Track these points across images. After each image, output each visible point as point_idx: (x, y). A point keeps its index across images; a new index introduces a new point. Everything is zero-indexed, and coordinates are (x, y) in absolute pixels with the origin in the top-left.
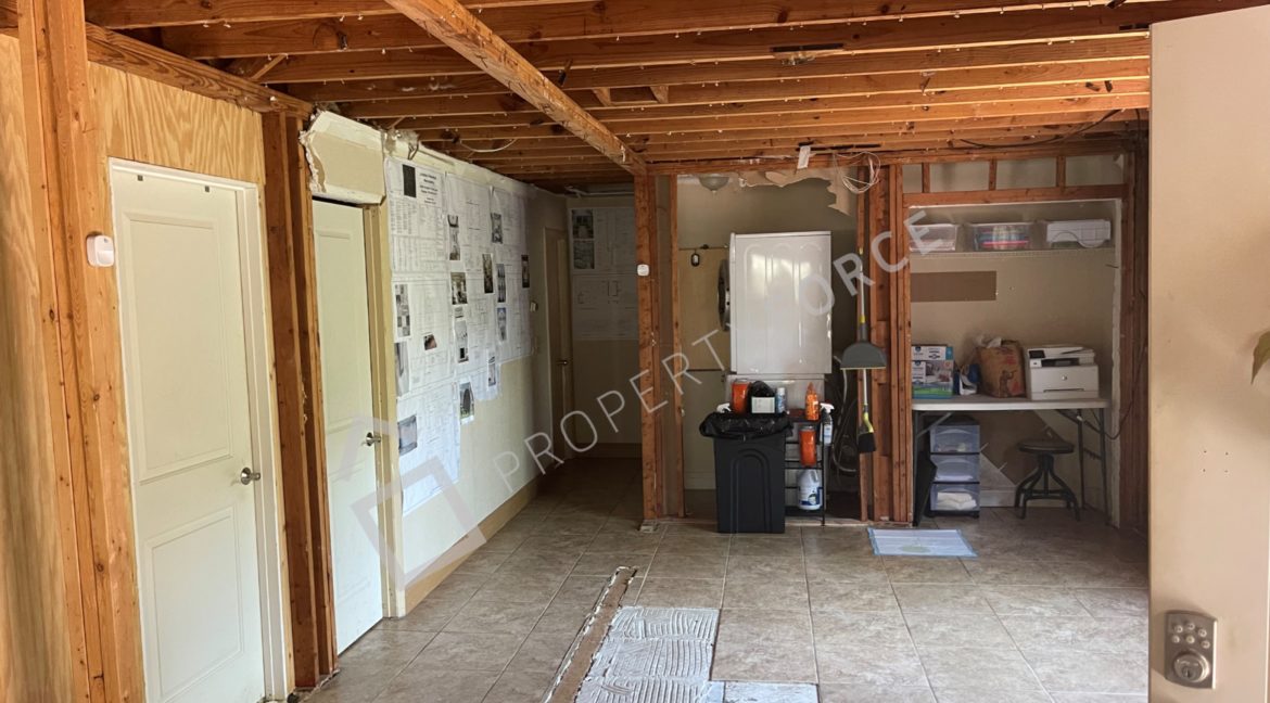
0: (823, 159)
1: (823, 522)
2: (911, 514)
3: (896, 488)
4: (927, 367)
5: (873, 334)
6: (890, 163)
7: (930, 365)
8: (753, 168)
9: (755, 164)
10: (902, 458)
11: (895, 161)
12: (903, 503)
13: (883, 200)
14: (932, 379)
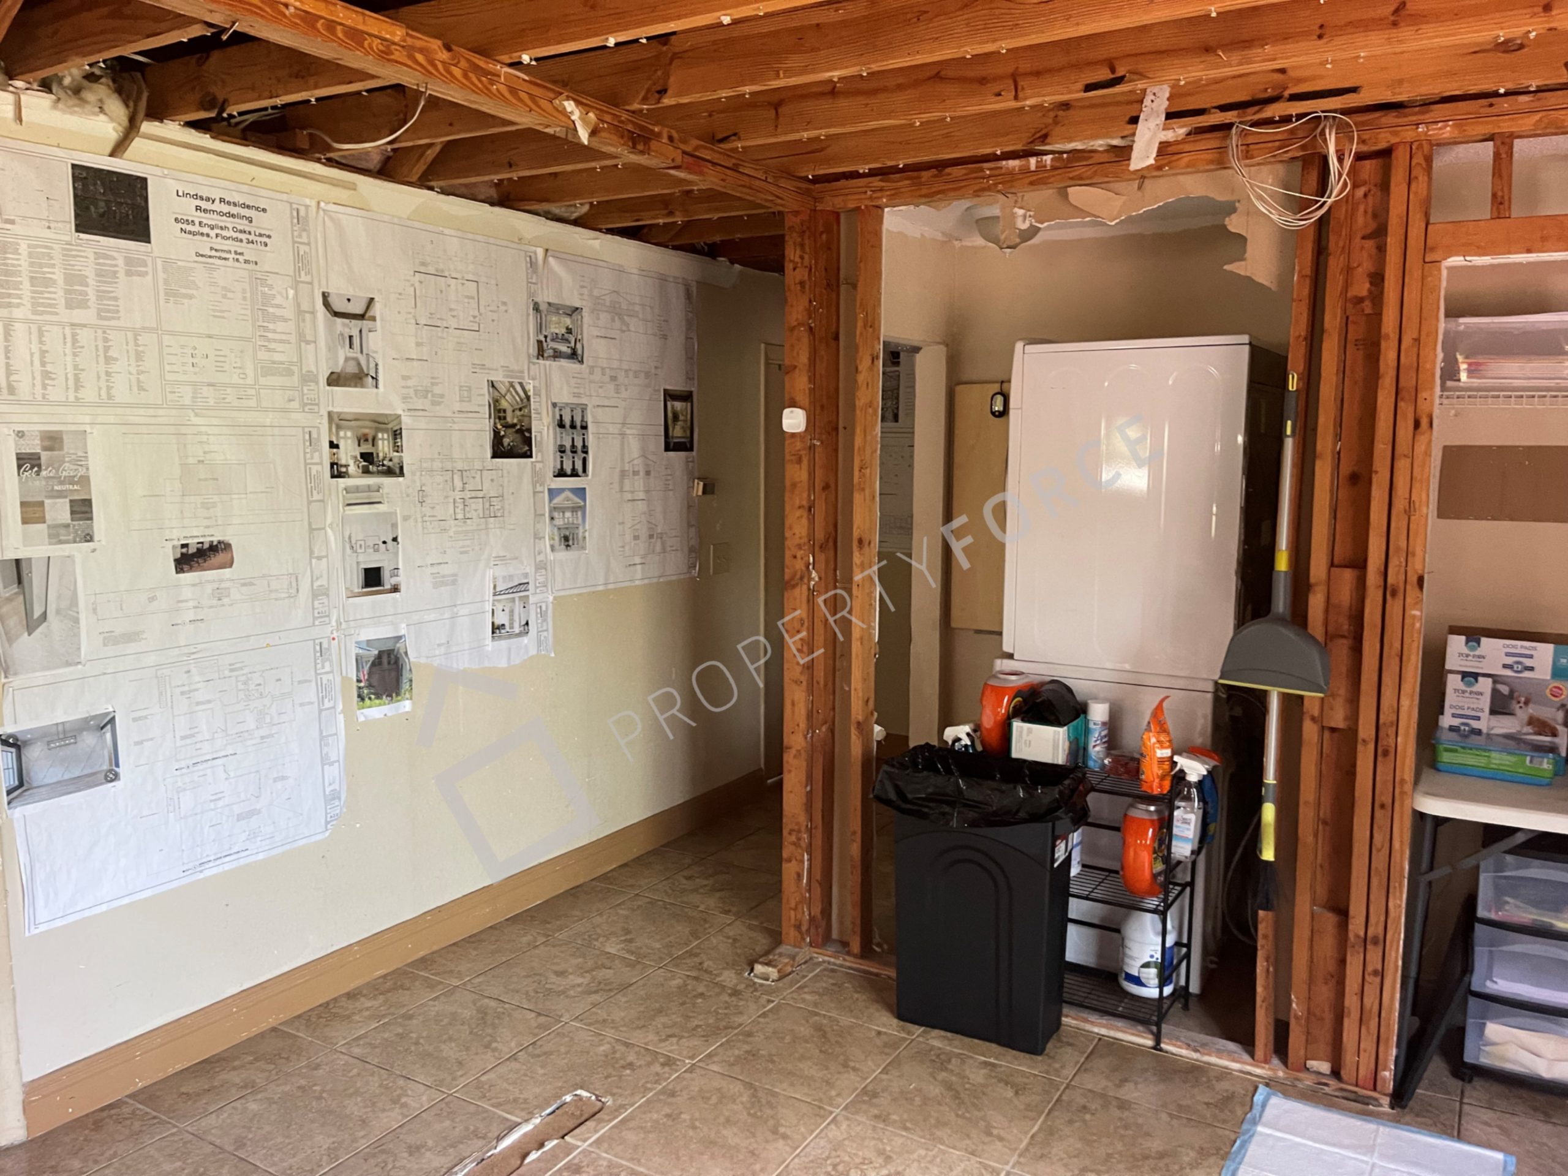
0: (1211, 141)
1: (1158, 1040)
2: (1388, 1075)
3: (1351, 1001)
4: (1495, 692)
5: (1316, 603)
6: (1394, 140)
7: (1504, 689)
8: (1038, 179)
9: (1041, 166)
10: (1375, 930)
11: (1408, 135)
12: (1368, 1044)
13: (1370, 244)
14: (1504, 725)
